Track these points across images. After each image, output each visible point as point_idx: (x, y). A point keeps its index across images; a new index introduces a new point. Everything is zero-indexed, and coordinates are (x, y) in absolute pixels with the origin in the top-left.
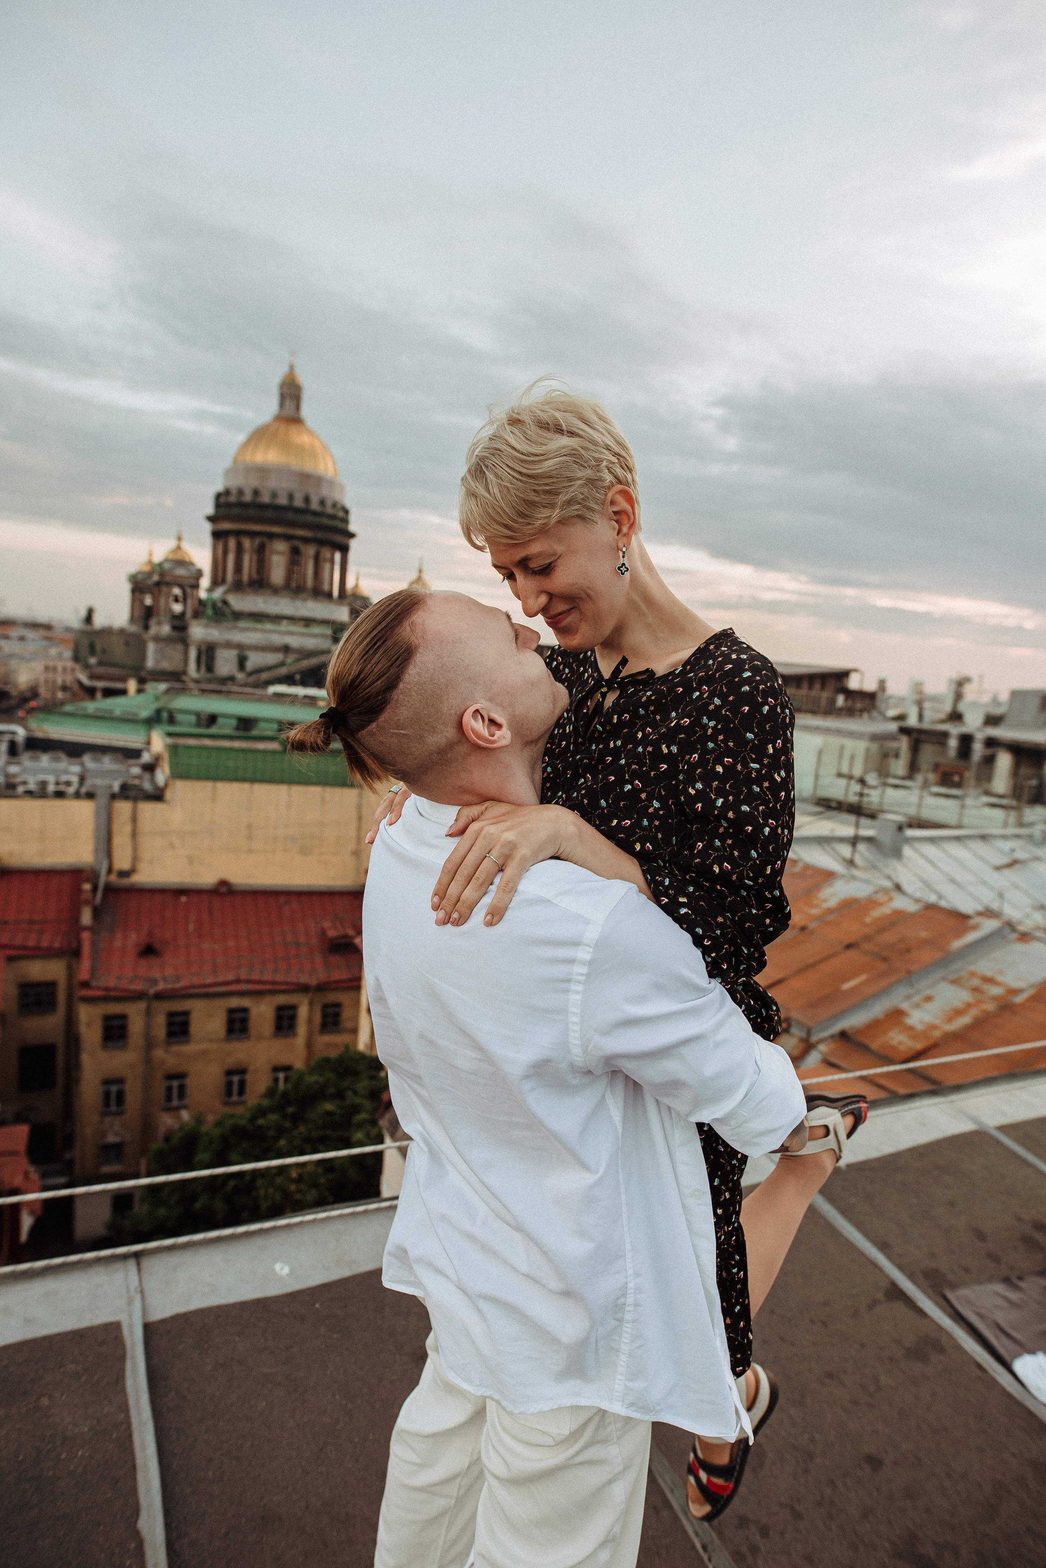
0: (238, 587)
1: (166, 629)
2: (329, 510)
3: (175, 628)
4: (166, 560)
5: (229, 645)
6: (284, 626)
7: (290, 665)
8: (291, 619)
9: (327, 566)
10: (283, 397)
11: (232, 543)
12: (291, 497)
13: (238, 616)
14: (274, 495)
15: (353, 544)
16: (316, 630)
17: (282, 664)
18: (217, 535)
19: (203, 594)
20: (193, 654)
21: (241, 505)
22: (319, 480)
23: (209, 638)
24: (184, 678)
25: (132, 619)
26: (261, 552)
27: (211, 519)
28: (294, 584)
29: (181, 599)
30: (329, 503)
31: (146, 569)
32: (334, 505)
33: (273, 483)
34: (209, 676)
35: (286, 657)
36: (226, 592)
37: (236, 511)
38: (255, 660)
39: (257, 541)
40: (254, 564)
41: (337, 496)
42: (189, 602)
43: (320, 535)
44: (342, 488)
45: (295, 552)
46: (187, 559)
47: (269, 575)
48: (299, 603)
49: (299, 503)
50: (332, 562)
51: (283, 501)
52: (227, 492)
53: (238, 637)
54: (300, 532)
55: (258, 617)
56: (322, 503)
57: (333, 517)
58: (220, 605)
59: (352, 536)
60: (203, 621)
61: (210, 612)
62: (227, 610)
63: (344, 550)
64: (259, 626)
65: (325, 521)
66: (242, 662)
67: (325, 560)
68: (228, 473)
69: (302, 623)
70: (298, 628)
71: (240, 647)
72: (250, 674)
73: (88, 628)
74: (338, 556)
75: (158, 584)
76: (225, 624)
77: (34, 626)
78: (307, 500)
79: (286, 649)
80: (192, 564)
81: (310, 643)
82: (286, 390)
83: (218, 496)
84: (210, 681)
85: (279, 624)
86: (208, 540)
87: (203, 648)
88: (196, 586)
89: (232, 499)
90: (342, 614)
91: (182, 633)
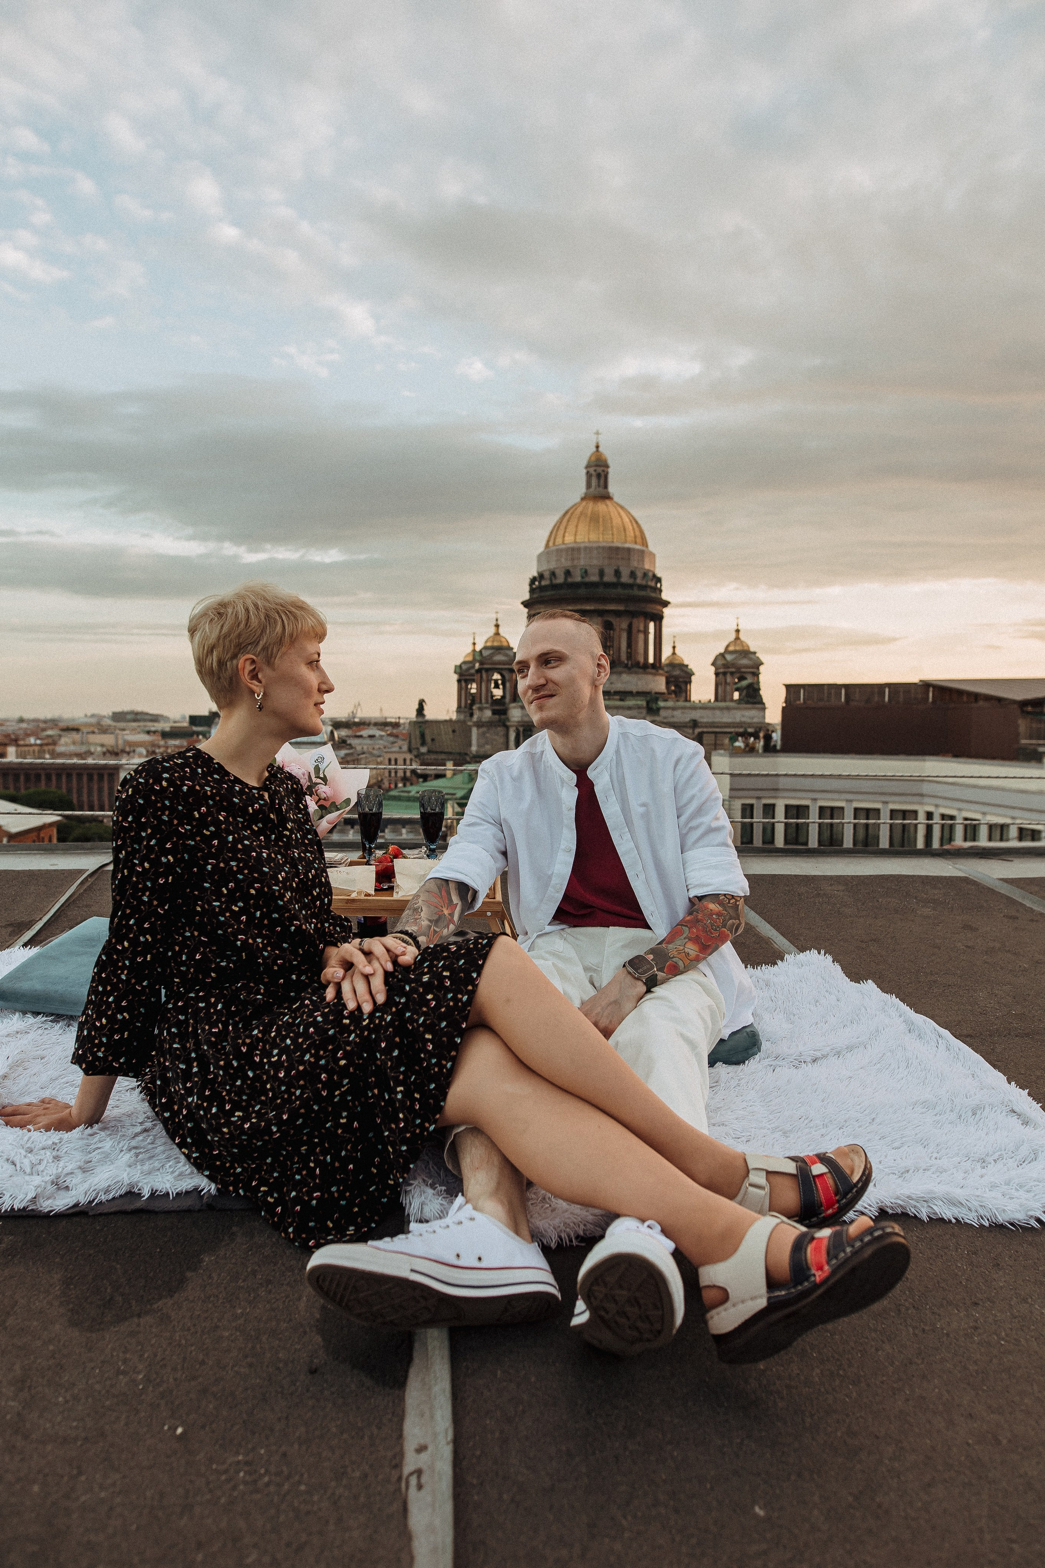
1: (488, 713)
2: (639, 581)
3: (494, 712)
4: (485, 648)
9: (641, 636)
10: (589, 477)
12: (602, 573)
14: (584, 573)
15: (666, 611)
16: (630, 702)
20: (512, 736)
21: (553, 587)
22: (627, 553)
25: (459, 709)
27: (526, 604)
29: (500, 682)
30: (639, 574)
31: (470, 658)
32: (645, 575)
33: (583, 562)
37: (549, 593)
41: (647, 565)
42: (508, 685)
43: (632, 608)
44: (653, 555)
45: (609, 627)
46: (505, 644)
49: (609, 578)
50: (646, 633)
51: (595, 578)
52: (541, 576)
54: (611, 607)
56: (633, 574)
57: (643, 587)
59: (666, 604)
63: (658, 619)
65: (636, 592)
67: (639, 631)
68: (540, 557)
69: (618, 697)
73: (420, 719)
74: (652, 625)
75: (479, 671)
77: (383, 724)
78: (617, 573)
82: (592, 470)
83: (533, 580)
87: (521, 729)
89: (545, 582)
90: (659, 684)
91: (503, 717)
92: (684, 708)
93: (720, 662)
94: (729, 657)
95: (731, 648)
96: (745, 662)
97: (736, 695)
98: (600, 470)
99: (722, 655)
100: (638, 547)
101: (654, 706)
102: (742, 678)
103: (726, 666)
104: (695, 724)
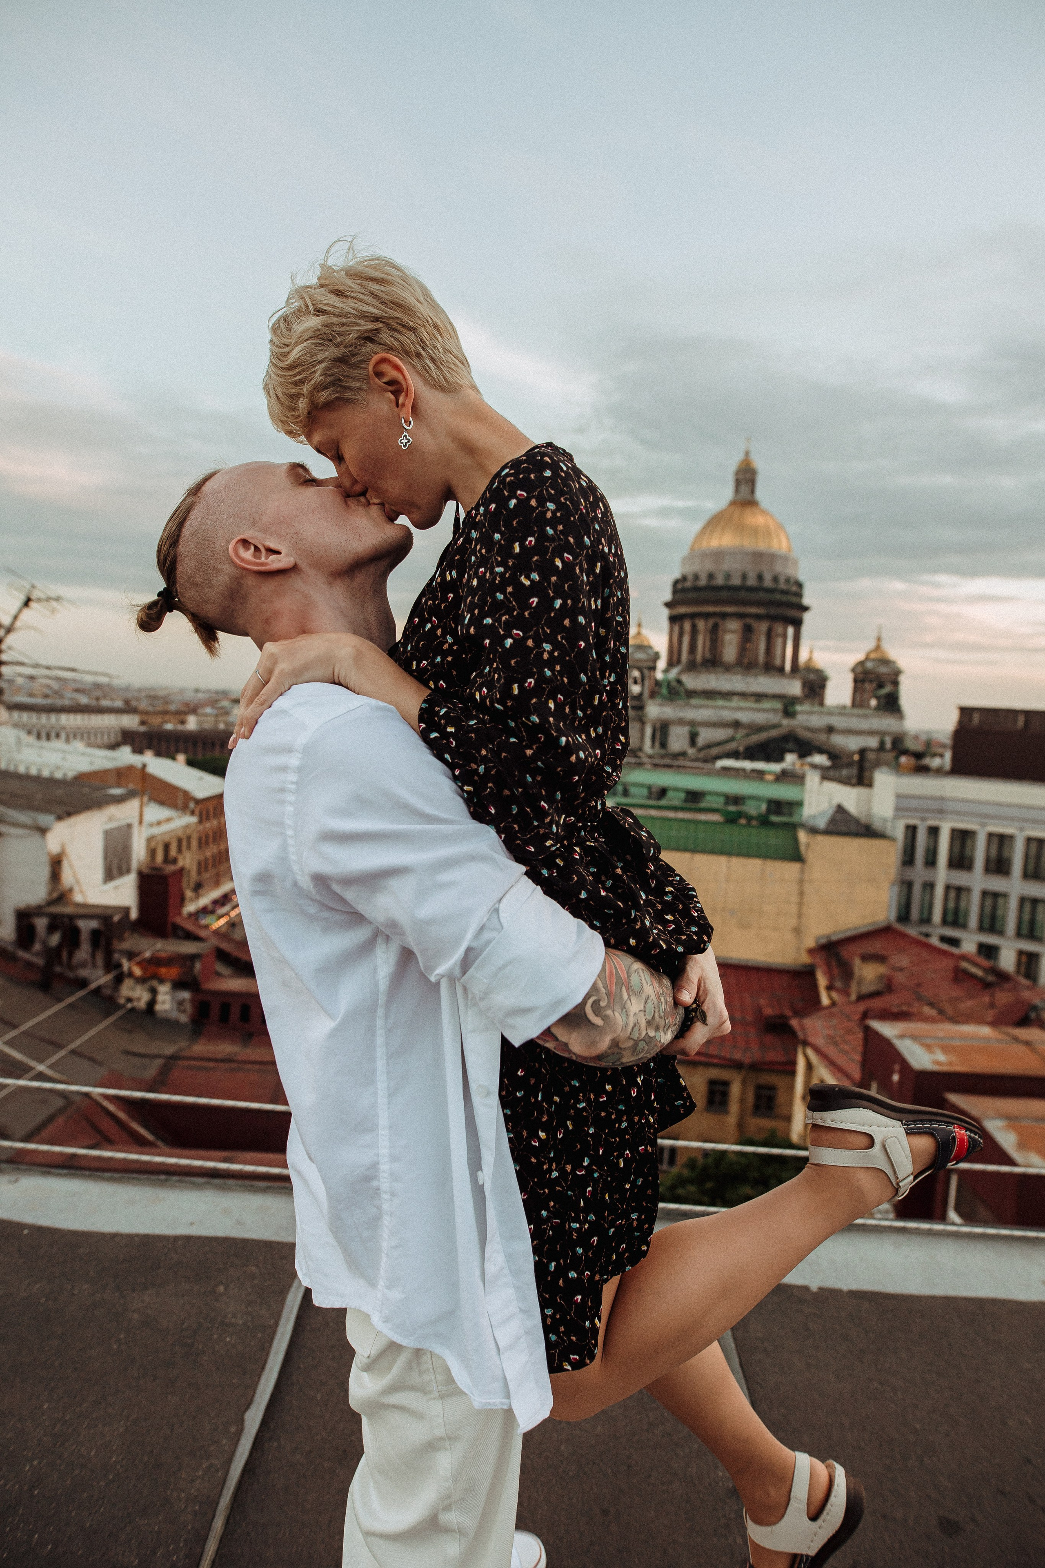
0: (692, 667)
2: (782, 586)
5: (681, 722)
6: (736, 702)
7: (740, 739)
8: (743, 695)
9: (779, 641)
10: (738, 483)
11: (687, 626)
12: (744, 577)
13: (691, 694)
14: (728, 576)
15: (807, 617)
16: (766, 704)
17: (732, 739)
18: (673, 619)
19: (659, 675)
20: (648, 731)
21: (696, 589)
22: (773, 557)
23: (664, 716)
24: (640, 754)
26: (714, 631)
27: (668, 605)
28: (746, 661)
29: (639, 680)
30: (782, 580)
32: (788, 580)
33: (727, 566)
34: (663, 751)
35: (736, 732)
36: (681, 673)
37: (691, 595)
38: (706, 735)
39: (711, 622)
40: (708, 645)
41: (790, 571)
42: (647, 683)
43: (773, 611)
44: (796, 562)
45: (748, 630)
46: (646, 643)
47: (721, 652)
48: (750, 679)
49: (752, 582)
50: (785, 636)
51: (736, 581)
52: (684, 578)
53: (689, 714)
54: (753, 610)
55: (710, 694)
56: (775, 579)
57: (785, 592)
58: (674, 684)
59: (806, 609)
60: (659, 700)
61: (664, 691)
62: (682, 690)
63: (797, 623)
64: (710, 703)
65: (778, 597)
66: (693, 738)
67: (778, 635)
68: (684, 560)
69: (752, 698)
70: (749, 704)
71: (692, 723)
72: (700, 750)
74: (790, 631)
76: (679, 702)
78: (760, 577)
79: (736, 724)
80: (650, 647)
81: (760, 718)
82: (741, 476)
83: (676, 583)
84: (663, 756)
85: (731, 700)
86: (665, 624)
87: (658, 726)
88: (653, 668)
89: (688, 584)
90: (795, 688)
91: (641, 713)
92: (820, 713)
93: (859, 669)
94: (869, 665)
95: (872, 656)
96: (883, 670)
97: (873, 702)
98: (748, 476)
99: (861, 663)
100: (784, 553)
101: (790, 709)
102: (881, 686)
103: (866, 672)
104: (830, 730)
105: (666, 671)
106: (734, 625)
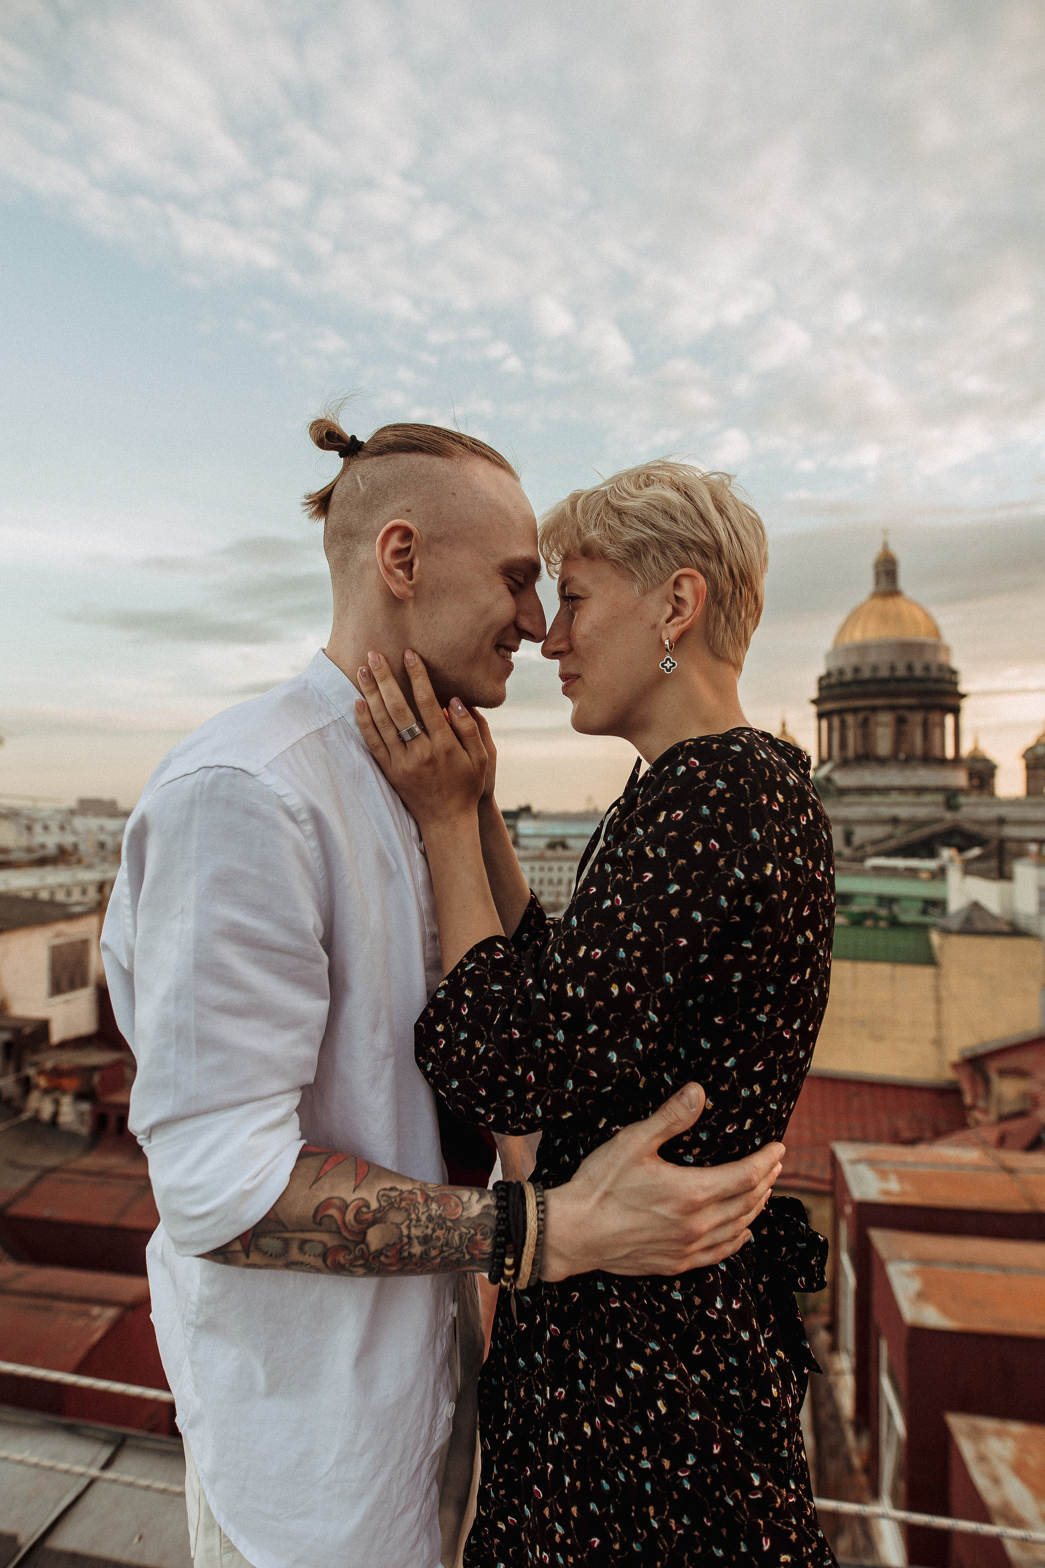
0: (845, 763)
2: (934, 673)
6: (895, 797)
7: (897, 836)
8: (902, 790)
9: (937, 730)
10: (878, 575)
11: (836, 722)
12: (893, 668)
13: (843, 792)
14: (875, 668)
15: (965, 704)
16: (927, 798)
17: (890, 836)
18: (820, 716)
21: (842, 684)
22: (918, 647)
26: (865, 724)
27: (814, 702)
28: (902, 756)
30: (934, 667)
32: (940, 668)
33: (873, 658)
35: (894, 829)
36: (832, 770)
37: (838, 691)
38: (861, 834)
39: (861, 716)
40: (858, 739)
41: (942, 658)
43: (926, 701)
44: (947, 650)
45: (901, 721)
47: (874, 747)
48: (907, 773)
49: (901, 672)
50: (942, 726)
51: (884, 673)
52: (829, 675)
53: (843, 812)
54: (904, 701)
55: (865, 791)
56: (927, 668)
57: (938, 681)
58: (824, 783)
59: (963, 696)
62: (832, 787)
63: (956, 711)
64: (865, 799)
65: (930, 686)
66: (848, 838)
67: (934, 725)
68: (828, 656)
69: (911, 793)
70: (910, 798)
71: (847, 822)
72: (856, 849)
76: (832, 801)
78: (910, 668)
79: (895, 821)
81: (921, 813)
82: (880, 568)
83: (821, 679)
85: (887, 796)
86: (813, 723)
89: (833, 680)
90: (960, 779)
92: (987, 805)
93: (1030, 756)
94: (1040, 750)
95: (1043, 741)
98: (887, 568)
99: (1030, 750)
100: (931, 640)
101: (953, 802)
103: (1038, 759)
104: (1001, 821)
105: (815, 770)
106: (886, 718)
